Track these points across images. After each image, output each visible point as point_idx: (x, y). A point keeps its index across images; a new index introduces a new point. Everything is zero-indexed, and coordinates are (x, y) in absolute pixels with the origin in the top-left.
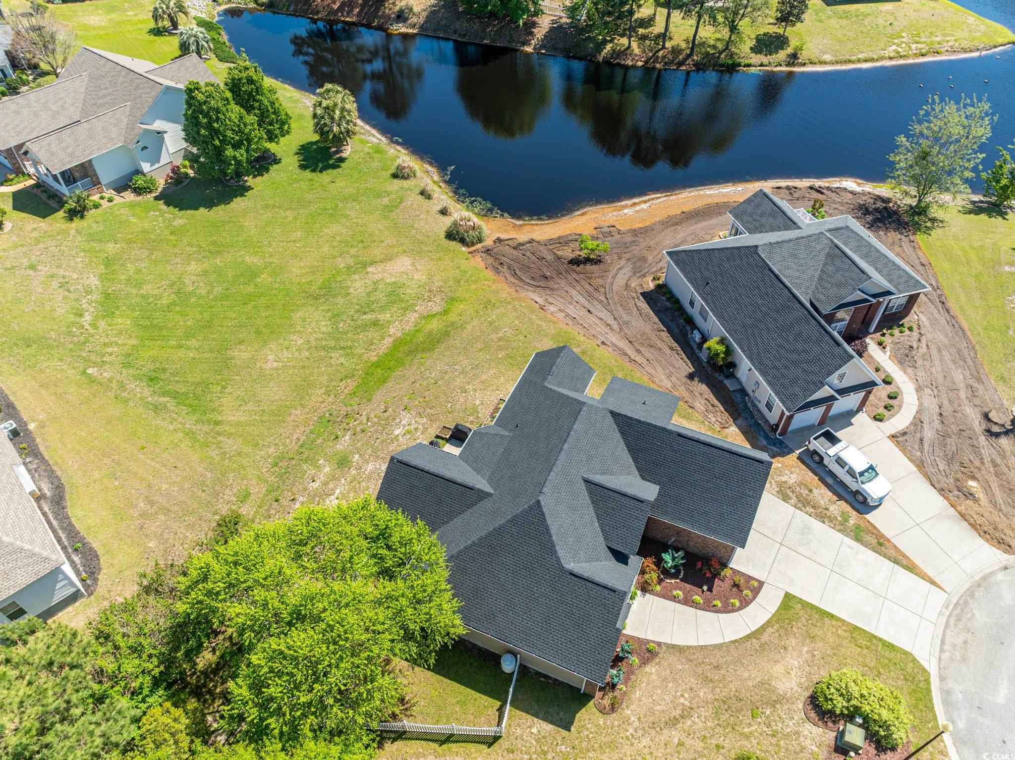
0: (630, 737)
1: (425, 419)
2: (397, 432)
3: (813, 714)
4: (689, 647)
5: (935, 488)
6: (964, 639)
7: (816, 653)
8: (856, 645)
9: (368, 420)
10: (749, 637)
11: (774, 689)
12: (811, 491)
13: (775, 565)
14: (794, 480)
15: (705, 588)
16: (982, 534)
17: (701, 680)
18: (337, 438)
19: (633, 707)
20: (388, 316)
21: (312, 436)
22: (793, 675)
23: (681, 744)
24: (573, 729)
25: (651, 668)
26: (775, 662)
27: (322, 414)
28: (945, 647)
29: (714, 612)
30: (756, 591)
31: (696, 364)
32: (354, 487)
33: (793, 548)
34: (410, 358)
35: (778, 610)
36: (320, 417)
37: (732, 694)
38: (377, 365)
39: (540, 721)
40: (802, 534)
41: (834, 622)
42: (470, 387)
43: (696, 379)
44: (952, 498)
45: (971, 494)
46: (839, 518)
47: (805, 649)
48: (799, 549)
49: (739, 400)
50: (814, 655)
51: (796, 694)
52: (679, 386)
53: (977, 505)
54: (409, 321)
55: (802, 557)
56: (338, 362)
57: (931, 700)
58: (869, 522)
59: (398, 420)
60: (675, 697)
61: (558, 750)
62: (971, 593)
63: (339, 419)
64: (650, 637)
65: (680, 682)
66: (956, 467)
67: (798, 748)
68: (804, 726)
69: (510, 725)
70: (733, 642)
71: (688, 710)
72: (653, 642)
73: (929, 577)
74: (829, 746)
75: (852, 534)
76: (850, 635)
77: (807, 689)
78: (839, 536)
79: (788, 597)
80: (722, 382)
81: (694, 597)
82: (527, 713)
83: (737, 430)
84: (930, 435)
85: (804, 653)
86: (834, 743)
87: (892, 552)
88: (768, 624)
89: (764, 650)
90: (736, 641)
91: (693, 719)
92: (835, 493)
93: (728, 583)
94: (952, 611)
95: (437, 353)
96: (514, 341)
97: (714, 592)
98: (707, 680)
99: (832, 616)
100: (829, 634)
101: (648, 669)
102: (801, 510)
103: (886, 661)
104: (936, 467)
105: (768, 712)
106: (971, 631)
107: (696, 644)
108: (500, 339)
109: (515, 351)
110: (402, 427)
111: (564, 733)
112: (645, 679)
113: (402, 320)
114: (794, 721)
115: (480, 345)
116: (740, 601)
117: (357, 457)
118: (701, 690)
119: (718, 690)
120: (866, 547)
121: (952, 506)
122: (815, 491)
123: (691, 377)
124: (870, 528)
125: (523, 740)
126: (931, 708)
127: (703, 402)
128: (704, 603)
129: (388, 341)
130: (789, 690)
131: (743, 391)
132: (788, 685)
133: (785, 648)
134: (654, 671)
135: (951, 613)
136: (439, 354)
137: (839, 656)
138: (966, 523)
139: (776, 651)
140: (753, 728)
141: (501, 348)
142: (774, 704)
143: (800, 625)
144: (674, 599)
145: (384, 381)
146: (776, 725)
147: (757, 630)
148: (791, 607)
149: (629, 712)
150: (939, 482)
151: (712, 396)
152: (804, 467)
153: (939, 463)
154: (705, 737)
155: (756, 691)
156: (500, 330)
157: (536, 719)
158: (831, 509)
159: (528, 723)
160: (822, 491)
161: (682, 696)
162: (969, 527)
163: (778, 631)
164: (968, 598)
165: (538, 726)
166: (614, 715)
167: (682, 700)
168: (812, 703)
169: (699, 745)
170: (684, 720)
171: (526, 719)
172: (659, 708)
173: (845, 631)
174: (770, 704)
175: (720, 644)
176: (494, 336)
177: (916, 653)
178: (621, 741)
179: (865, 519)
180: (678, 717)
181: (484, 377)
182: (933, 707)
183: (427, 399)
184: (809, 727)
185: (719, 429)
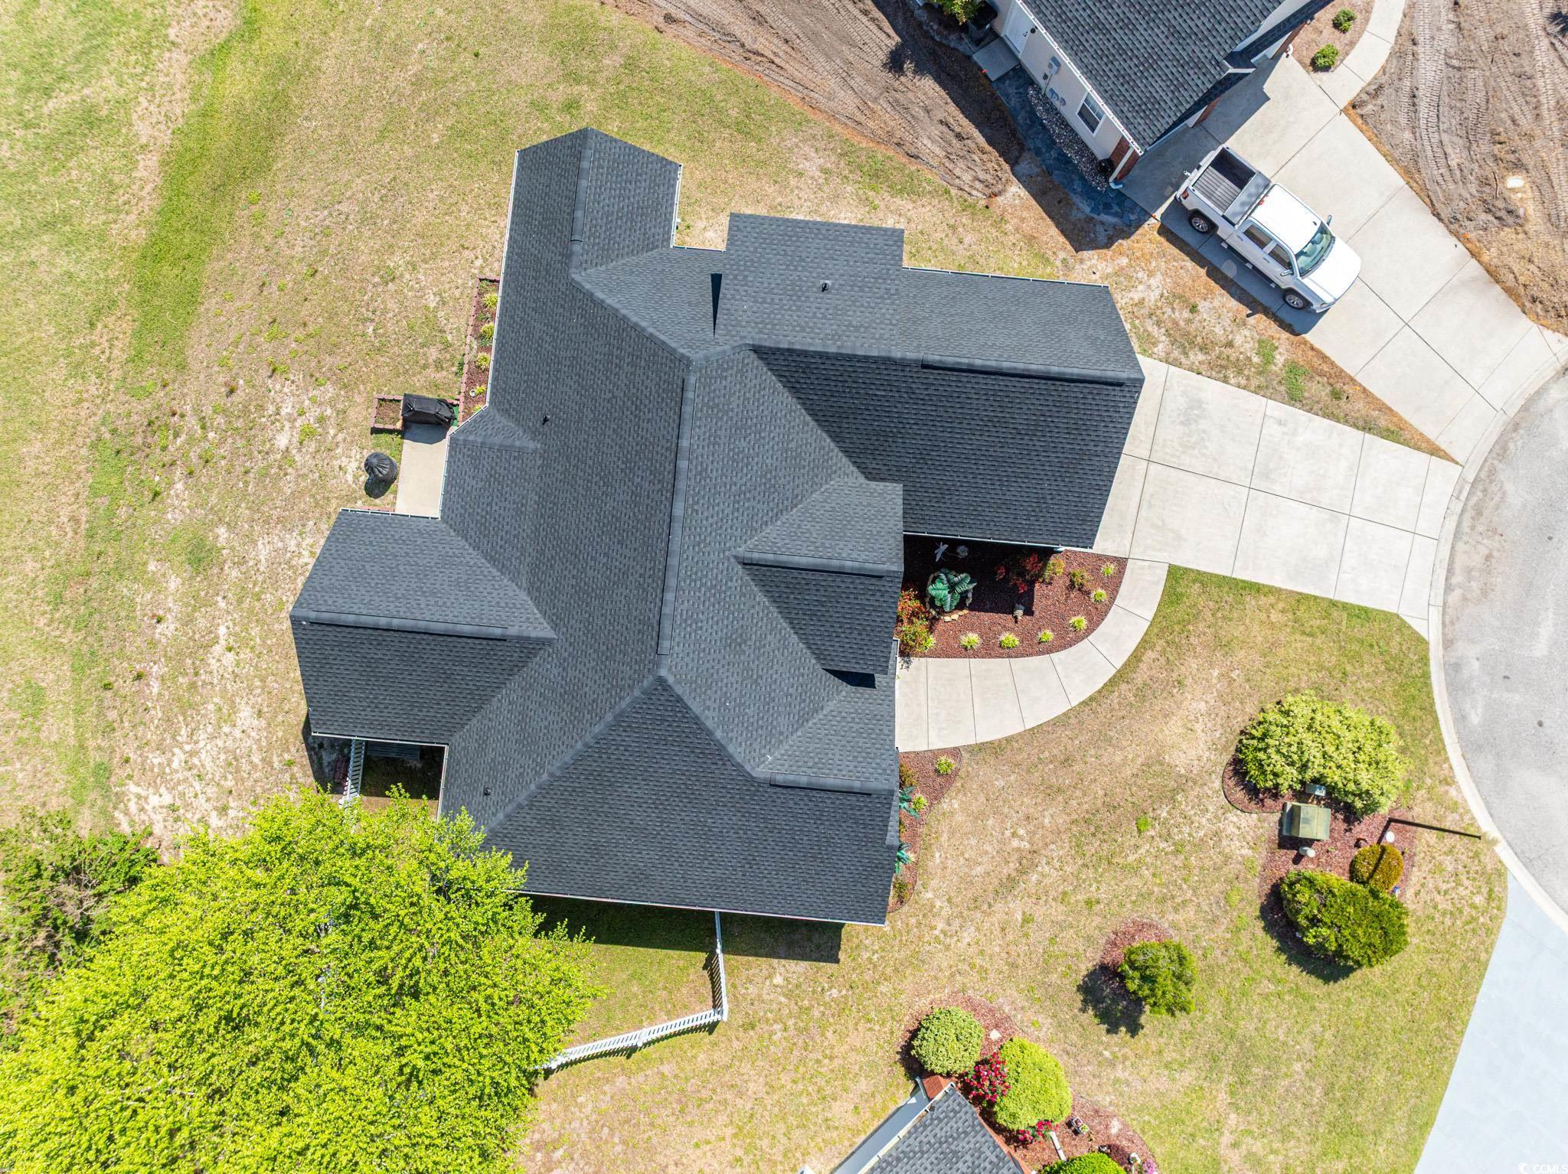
0: (942, 936)
1: (329, 386)
2: (282, 441)
3: (1240, 794)
4: (1009, 740)
5: (1441, 220)
6: (1487, 552)
7: (1234, 675)
8: (1304, 633)
9: (203, 427)
10: (1112, 682)
11: (1168, 769)
12: (1193, 309)
13: (1143, 513)
14: (1157, 292)
15: (1019, 613)
16: (1528, 305)
17: (1041, 796)
18: (156, 494)
19: (934, 883)
20: (110, 82)
21: (103, 502)
22: (1199, 731)
23: (1027, 920)
24: (842, 956)
25: (951, 803)
26: (1166, 716)
27: (94, 436)
28: (1454, 580)
29: (1043, 653)
30: (1113, 585)
31: (900, 20)
32: (251, 610)
33: (1174, 461)
34: (224, 209)
35: (1158, 610)
36: (93, 446)
37: (1099, 803)
38: (155, 253)
39: (783, 962)
40: (1185, 423)
41: (1263, 601)
42: (396, 261)
43: (908, 66)
44: (1472, 236)
45: (1510, 212)
46: (1256, 359)
47: (1216, 674)
48: (1186, 461)
49: (1014, 102)
50: (1232, 681)
51: (1209, 765)
52: (875, 100)
53: (1521, 236)
54: (170, 85)
55: (1192, 477)
56: (58, 271)
57: (1430, 695)
58: (1312, 348)
59: (271, 409)
60: (1001, 842)
61: (827, 999)
62: (1501, 450)
63: (139, 440)
64: (937, 744)
65: (1006, 810)
66: (1484, 147)
67: (1219, 859)
68: (1226, 819)
69: (734, 986)
70: (1084, 703)
71: (1029, 857)
72: (944, 751)
73: (1428, 441)
74: (1270, 841)
75: (1282, 388)
76: (1291, 616)
77: (1225, 748)
78: (1257, 402)
79: (1175, 574)
80: (969, 58)
81: (1002, 638)
82: (756, 955)
83: (1023, 193)
84: (1430, 75)
85: (1214, 681)
86: (1277, 832)
87: (1359, 406)
88: (1145, 644)
89: (1143, 699)
90: (1091, 699)
91: (1040, 869)
92: (1243, 297)
93: (1061, 582)
94: (1467, 499)
95: (282, 176)
96: (454, 79)
97: (1037, 613)
98: (1052, 792)
99: (1256, 588)
100: (1256, 627)
101: (945, 805)
102: (1180, 365)
103: (1355, 647)
104: (1442, 161)
105: (1164, 814)
106: (1499, 531)
107: (1021, 729)
108: (418, 82)
109: (465, 110)
110: (287, 425)
111: (829, 967)
112: (944, 827)
113: (151, 87)
114: (1209, 815)
115: (375, 120)
116: (1088, 614)
117: (222, 531)
118: (1046, 813)
119: (1074, 803)
120: (1310, 411)
121: (1473, 255)
122: (1203, 306)
123: (895, 63)
124: (1316, 362)
125: (763, 1001)
126: (1430, 710)
127: (936, 130)
128: (1022, 642)
129: (148, 166)
130: (1196, 762)
131: (1020, 74)
132: (1192, 753)
133: (1179, 683)
134: (956, 806)
135: (1465, 504)
136: (288, 178)
137: (1275, 666)
138: (1498, 287)
139: (1165, 695)
140: (1142, 851)
141: (430, 113)
142: (1170, 797)
143: (1201, 626)
144: (966, 652)
145: (190, 299)
146: (1180, 832)
147: (1126, 665)
148: (1182, 595)
149: (930, 895)
150: (1449, 200)
151: (952, 108)
152: (1175, 251)
153: (1449, 150)
154: (1065, 893)
155: (1139, 782)
156: (407, 52)
157: (776, 961)
158: (1238, 340)
159: (764, 971)
160: (1216, 303)
161: (1014, 834)
162: (1504, 295)
163: (1163, 652)
164: (1496, 462)
165: (782, 970)
166: (905, 908)
167: (1015, 843)
168: (1236, 772)
169: (1058, 912)
170: (1024, 877)
171: (759, 965)
172: (979, 870)
173: (1283, 612)
174: (1166, 797)
175: (1064, 714)
176: (399, 79)
177: (1405, 614)
178: (927, 948)
179: (1305, 342)
180: (1014, 874)
181: (420, 218)
182: (1432, 704)
183: (311, 329)
184: (1235, 819)
185: (983, 203)
